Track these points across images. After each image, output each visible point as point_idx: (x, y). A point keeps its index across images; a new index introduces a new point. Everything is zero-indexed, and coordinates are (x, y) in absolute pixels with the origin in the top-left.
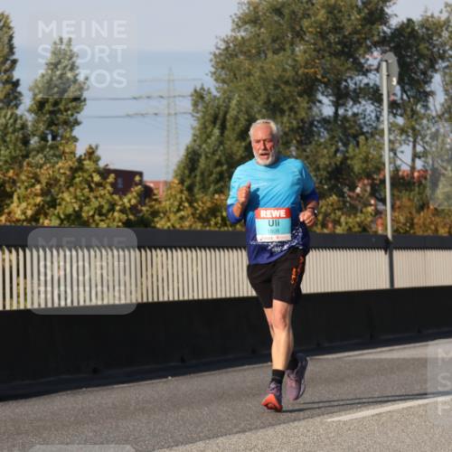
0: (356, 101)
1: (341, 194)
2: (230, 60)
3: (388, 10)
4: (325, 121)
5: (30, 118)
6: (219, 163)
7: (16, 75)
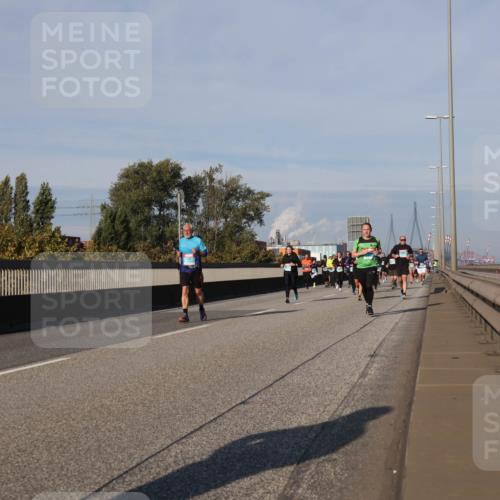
0: (168, 209)
1: (161, 246)
2: (117, 192)
3: (181, 173)
4: (155, 217)
5: (33, 216)
6: (111, 234)
7: (28, 198)
